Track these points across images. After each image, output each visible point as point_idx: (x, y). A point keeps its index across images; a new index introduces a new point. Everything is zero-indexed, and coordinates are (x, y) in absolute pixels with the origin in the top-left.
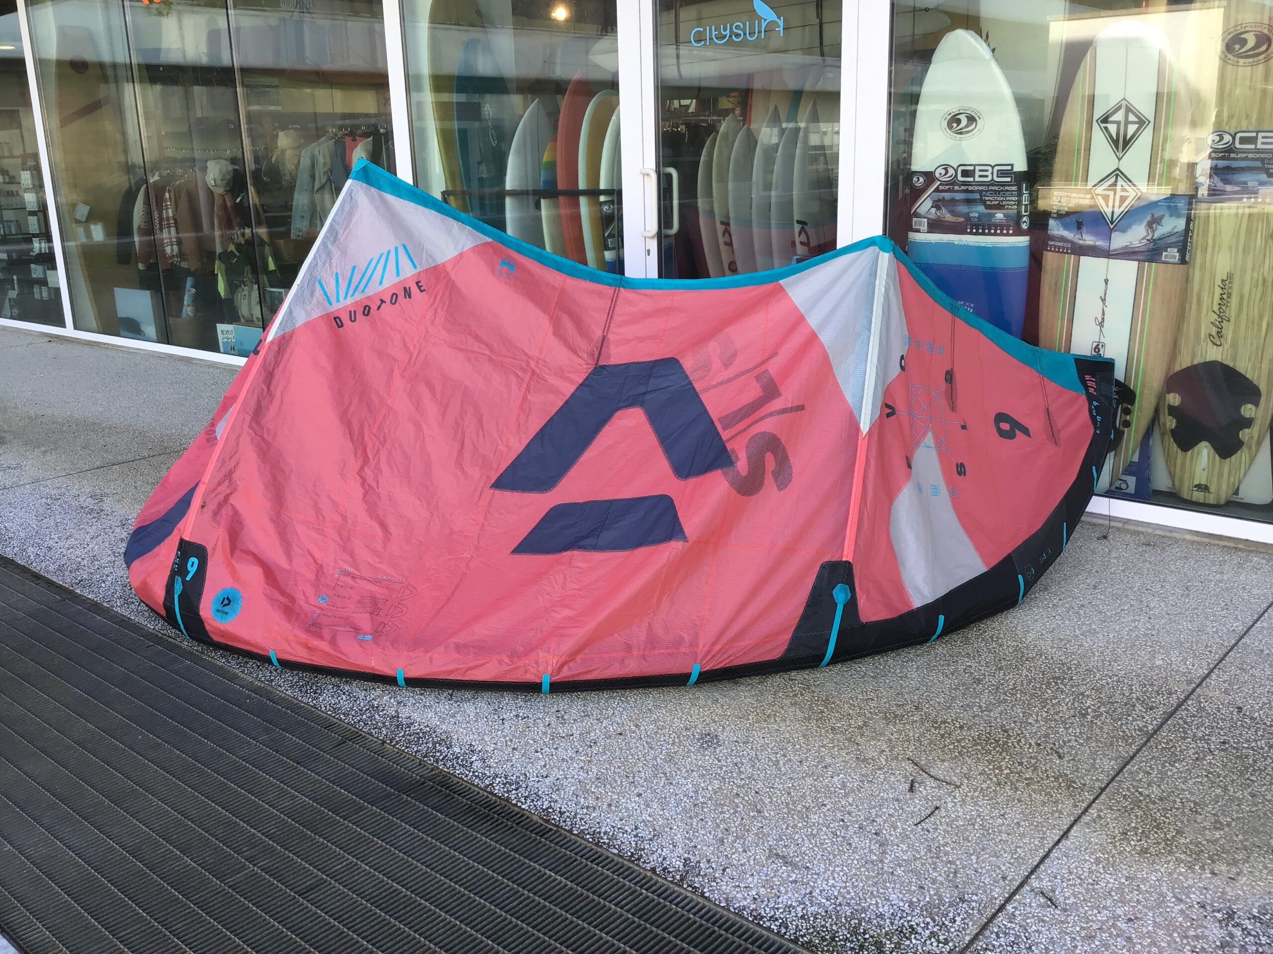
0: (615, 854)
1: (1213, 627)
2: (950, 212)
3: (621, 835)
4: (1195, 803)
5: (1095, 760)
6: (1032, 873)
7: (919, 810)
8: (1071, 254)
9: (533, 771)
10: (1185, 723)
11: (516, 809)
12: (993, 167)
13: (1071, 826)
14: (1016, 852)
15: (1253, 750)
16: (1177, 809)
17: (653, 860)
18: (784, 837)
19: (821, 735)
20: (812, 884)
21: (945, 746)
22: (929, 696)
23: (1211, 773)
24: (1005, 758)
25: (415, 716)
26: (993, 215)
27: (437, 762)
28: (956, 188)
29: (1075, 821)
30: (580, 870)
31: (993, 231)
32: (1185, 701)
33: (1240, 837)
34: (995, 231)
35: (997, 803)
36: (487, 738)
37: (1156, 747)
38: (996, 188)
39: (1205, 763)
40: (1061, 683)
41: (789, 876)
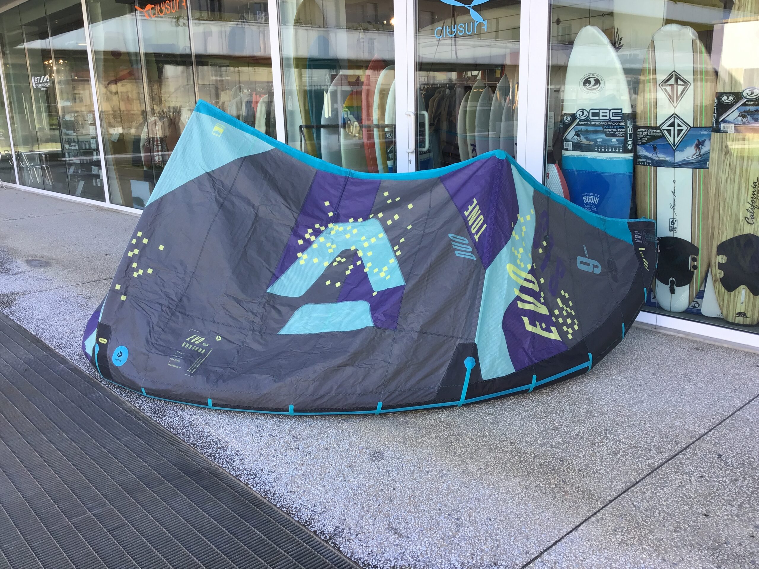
0: (296, 521)
1: (721, 403)
2: (585, 138)
3: (304, 509)
4: (668, 514)
5: (612, 482)
6: (545, 551)
7: (489, 507)
8: (651, 166)
9: (267, 468)
10: (681, 463)
11: (249, 490)
12: (610, 111)
13: (582, 523)
14: (541, 536)
15: (719, 483)
16: (655, 517)
17: (317, 526)
18: (400, 518)
19: (446, 457)
20: (406, 547)
21: (520, 467)
22: (522, 436)
23: (686, 496)
24: (555, 477)
25: (212, 431)
26: (610, 140)
27: (215, 459)
28: (589, 123)
29: (586, 520)
30: (271, 529)
31: (610, 150)
32: (685, 449)
33: (690, 538)
34: (612, 150)
35: (540, 505)
36: (248, 447)
37: (655, 477)
38: (612, 124)
39: (684, 489)
40: (609, 433)
41: (395, 541)
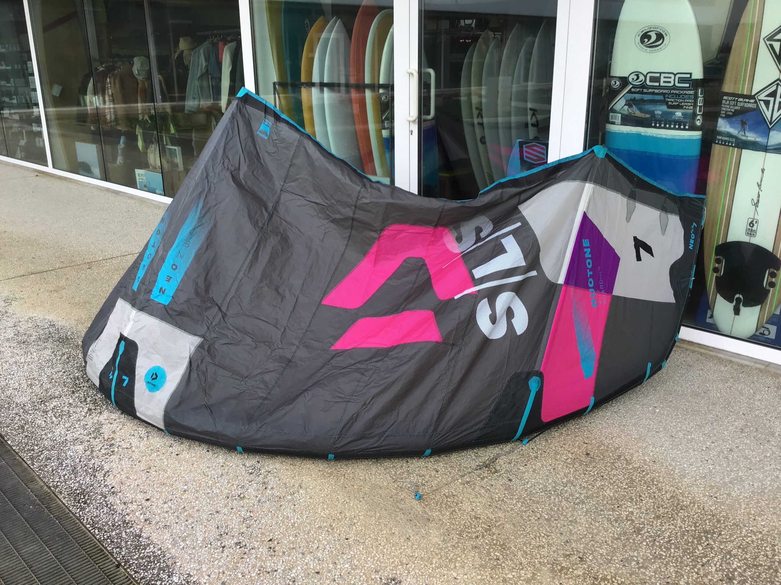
2: (639, 109)
8: (735, 147)
12: (675, 75)
26: (674, 114)
28: (645, 90)
31: (672, 126)
34: (675, 126)
38: (677, 92)
